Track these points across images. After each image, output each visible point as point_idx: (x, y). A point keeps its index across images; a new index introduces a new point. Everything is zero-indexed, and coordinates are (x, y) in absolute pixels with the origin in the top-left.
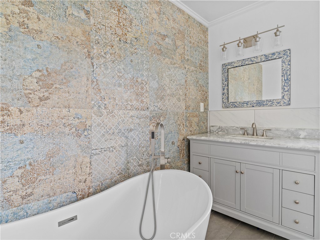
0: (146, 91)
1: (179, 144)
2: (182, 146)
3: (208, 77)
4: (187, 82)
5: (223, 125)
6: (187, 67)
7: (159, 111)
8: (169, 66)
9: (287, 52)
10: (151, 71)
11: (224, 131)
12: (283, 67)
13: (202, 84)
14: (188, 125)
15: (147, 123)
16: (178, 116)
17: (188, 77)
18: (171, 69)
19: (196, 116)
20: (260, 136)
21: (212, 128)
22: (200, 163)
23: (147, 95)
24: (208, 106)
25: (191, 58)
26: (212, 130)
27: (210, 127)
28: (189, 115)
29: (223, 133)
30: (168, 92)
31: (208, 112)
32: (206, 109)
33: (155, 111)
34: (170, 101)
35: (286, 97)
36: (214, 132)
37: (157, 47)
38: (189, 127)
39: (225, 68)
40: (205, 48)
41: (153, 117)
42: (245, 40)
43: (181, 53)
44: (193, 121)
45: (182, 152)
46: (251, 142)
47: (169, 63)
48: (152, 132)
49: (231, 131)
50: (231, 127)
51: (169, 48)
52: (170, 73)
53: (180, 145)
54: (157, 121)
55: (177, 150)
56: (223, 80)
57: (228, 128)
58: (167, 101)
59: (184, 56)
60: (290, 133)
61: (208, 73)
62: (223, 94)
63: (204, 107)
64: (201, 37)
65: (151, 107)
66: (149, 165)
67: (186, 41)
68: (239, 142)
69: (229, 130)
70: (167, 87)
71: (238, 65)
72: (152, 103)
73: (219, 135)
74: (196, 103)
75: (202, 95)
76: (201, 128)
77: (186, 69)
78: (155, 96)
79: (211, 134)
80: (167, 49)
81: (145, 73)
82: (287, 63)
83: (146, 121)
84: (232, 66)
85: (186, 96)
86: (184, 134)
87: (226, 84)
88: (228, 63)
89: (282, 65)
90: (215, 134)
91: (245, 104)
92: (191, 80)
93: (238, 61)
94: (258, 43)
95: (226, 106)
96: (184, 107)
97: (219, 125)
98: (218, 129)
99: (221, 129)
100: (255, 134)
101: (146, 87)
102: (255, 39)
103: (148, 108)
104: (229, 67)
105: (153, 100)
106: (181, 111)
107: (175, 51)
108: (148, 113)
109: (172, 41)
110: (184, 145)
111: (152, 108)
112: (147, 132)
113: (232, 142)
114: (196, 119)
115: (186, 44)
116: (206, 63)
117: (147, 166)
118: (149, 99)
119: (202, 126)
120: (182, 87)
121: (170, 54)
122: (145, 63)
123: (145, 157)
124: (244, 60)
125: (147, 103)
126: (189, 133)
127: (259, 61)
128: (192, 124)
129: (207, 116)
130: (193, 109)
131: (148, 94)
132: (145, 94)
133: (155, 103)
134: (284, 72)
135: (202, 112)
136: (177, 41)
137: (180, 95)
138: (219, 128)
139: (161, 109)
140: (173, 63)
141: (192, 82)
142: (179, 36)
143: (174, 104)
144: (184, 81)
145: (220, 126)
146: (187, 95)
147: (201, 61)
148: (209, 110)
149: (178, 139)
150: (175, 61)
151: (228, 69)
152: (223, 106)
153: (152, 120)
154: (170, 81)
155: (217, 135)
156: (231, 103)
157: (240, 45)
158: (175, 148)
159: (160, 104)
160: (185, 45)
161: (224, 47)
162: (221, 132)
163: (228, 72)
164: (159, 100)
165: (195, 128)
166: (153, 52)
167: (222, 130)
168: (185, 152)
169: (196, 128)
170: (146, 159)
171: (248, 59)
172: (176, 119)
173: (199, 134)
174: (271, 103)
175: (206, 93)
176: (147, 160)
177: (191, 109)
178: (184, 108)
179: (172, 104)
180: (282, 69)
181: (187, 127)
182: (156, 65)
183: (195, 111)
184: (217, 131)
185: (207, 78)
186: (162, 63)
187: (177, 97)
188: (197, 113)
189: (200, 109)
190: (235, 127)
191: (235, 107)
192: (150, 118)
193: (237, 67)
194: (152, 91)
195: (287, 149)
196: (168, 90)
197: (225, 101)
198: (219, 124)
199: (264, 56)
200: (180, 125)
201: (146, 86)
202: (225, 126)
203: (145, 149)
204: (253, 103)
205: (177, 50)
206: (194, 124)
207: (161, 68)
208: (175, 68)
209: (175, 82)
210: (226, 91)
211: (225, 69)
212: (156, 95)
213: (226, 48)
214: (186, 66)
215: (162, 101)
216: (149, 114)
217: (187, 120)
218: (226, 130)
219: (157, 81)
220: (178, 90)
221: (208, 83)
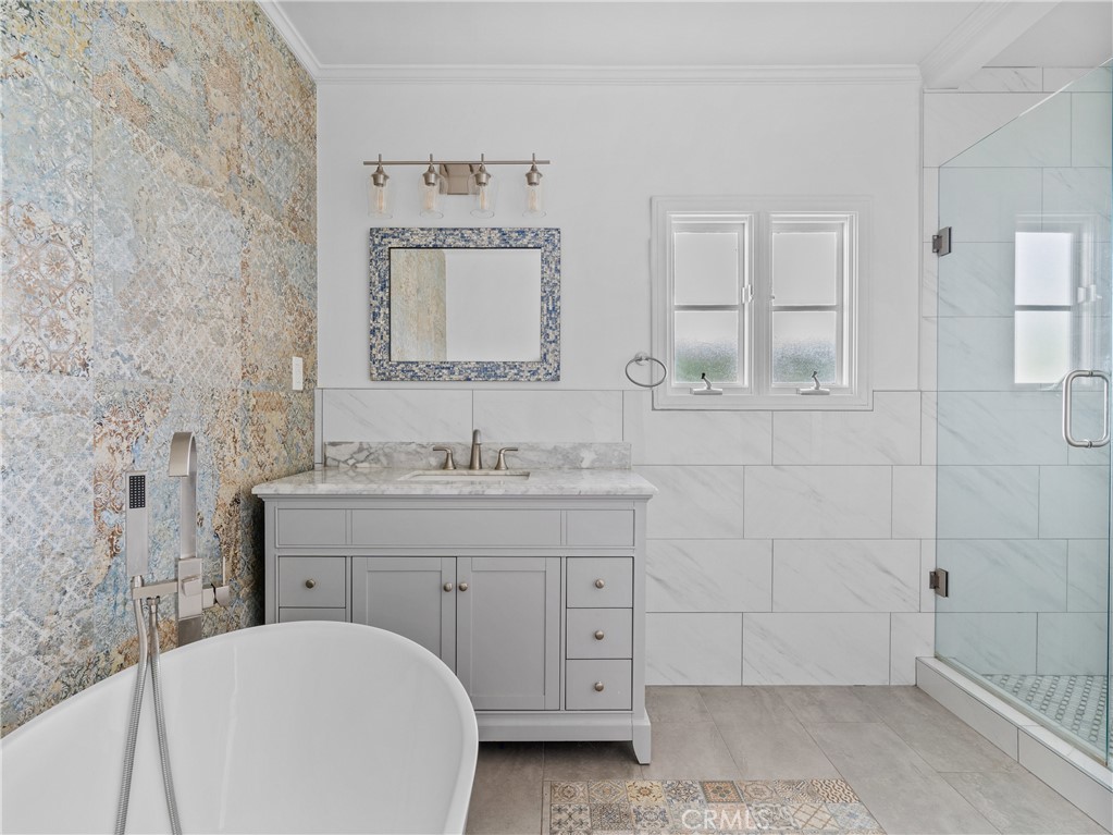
0: (78, 279)
1: (218, 521)
2: (229, 529)
3: (315, 262)
4: (250, 270)
5: (373, 439)
6: (249, 210)
7: (138, 378)
8: (180, 185)
9: (553, 235)
10: (99, 189)
11: (377, 460)
12: (545, 275)
13: (297, 286)
14: (250, 440)
15: (82, 435)
16: (217, 406)
17: (252, 249)
18: (189, 204)
19: (279, 407)
20: (490, 468)
21: (331, 452)
22: (309, 585)
23: (80, 299)
24: (314, 368)
25: (262, 177)
26: (334, 459)
27: (324, 446)
28: (253, 401)
29: (374, 465)
30: (178, 298)
31: (317, 393)
32: (310, 382)
33: (122, 377)
34: (185, 339)
35: (550, 358)
36: (342, 465)
37: (132, 85)
38: (254, 448)
39: (380, 245)
40: (308, 153)
41: (109, 406)
42: (445, 166)
43: (229, 147)
44: (268, 427)
45: (232, 553)
46: (489, 487)
47: (181, 172)
48: (132, 479)
49: (403, 457)
50: (403, 443)
51: (180, 108)
52: (185, 217)
53: (224, 526)
54: (131, 424)
55: (211, 549)
56: (371, 283)
57: (390, 448)
58: (172, 339)
59: (240, 162)
60: (560, 457)
61: (314, 248)
62: (373, 332)
63: (304, 373)
64: (294, 107)
65: (100, 361)
66: (92, 636)
67: (247, 103)
68: (455, 492)
69: (395, 455)
70: (173, 275)
71: (423, 243)
72: (107, 342)
73: (358, 474)
74: (280, 355)
75: (297, 326)
76: (294, 452)
77: (247, 218)
78: (118, 310)
79: (329, 473)
80: (175, 110)
81: (72, 195)
82: (553, 267)
83: (76, 425)
84: (405, 243)
85: (246, 326)
86: (238, 480)
87: (385, 298)
88: (391, 229)
89: (543, 267)
90: (346, 473)
91: (444, 371)
92: (263, 265)
93: (422, 229)
94: (485, 189)
95: (384, 374)
96: (239, 367)
97: (357, 441)
98: (355, 453)
99: (366, 453)
100: (477, 465)
101: (77, 263)
102: (477, 176)
103: (85, 365)
104: (395, 242)
105: (111, 328)
106: (228, 385)
107: (206, 133)
108: (85, 388)
109: (195, 82)
110: (237, 522)
111: (102, 366)
112: (82, 481)
113: (433, 493)
114: (277, 419)
115: (246, 115)
116: (310, 210)
117: (83, 645)
118: (90, 320)
119: (297, 445)
120: (231, 284)
121: (184, 136)
122: (71, 140)
123: (74, 599)
124: (441, 229)
125: (84, 340)
126: (257, 471)
127: (486, 243)
128: (265, 436)
129: (313, 408)
130: (269, 379)
131: (84, 296)
132: (70, 294)
133: (119, 342)
134: (548, 289)
135: (298, 392)
136: (213, 91)
137: (222, 317)
138: (361, 450)
139: (147, 372)
140: (198, 179)
141: (265, 272)
142: (221, 74)
143: (199, 352)
144: (238, 264)
145: (361, 443)
146: (250, 320)
147: (295, 200)
148: (319, 385)
149: (216, 498)
150: (205, 173)
151: (390, 248)
152: (372, 374)
153: (104, 421)
154: (186, 254)
155: (351, 473)
156: (399, 363)
157: (432, 178)
158: (204, 540)
159: (141, 347)
160: (242, 119)
161: (379, 171)
162: (366, 465)
163: (389, 259)
164: (136, 330)
165: (275, 455)
166: (113, 103)
167: (372, 457)
168: (242, 552)
169: (280, 453)
170: (78, 612)
171: (455, 229)
172: (208, 418)
173: (289, 474)
174: (516, 371)
175: (310, 320)
176: (78, 616)
177: (262, 378)
178: (238, 372)
179: (192, 353)
180: (543, 279)
181: (248, 448)
182: (125, 166)
183: (274, 388)
184: (351, 462)
185: (313, 267)
186: (153, 167)
187: (212, 323)
188: (283, 394)
189: (291, 378)
190: (414, 446)
191: (415, 377)
192: (97, 411)
193: (418, 247)
194: (104, 287)
195: (580, 497)
196: (177, 289)
197: (379, 357)
198: (357, 436)
199: (497, 231)
200: (222, 443)
201: (79, 256)
202: (380, 443)
203: (71, 561)
204: (469, 368)
205: (212, 127)
206: (272, 437)
207: (146, 189)
208: (205, 200)
209: (206, 262)
210: (381, 321)
211: (380, 248)
212: (125, 306)
213: (386, 177)
214: (245, 203)
215: (150, 337)
216: (89, 395)
217: (249, 420)
218: (386, 455)
219: (129, 243)
220: (218, 299)
221: (315, 287)
